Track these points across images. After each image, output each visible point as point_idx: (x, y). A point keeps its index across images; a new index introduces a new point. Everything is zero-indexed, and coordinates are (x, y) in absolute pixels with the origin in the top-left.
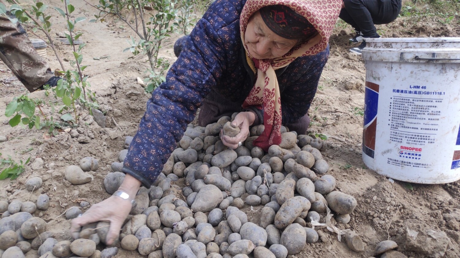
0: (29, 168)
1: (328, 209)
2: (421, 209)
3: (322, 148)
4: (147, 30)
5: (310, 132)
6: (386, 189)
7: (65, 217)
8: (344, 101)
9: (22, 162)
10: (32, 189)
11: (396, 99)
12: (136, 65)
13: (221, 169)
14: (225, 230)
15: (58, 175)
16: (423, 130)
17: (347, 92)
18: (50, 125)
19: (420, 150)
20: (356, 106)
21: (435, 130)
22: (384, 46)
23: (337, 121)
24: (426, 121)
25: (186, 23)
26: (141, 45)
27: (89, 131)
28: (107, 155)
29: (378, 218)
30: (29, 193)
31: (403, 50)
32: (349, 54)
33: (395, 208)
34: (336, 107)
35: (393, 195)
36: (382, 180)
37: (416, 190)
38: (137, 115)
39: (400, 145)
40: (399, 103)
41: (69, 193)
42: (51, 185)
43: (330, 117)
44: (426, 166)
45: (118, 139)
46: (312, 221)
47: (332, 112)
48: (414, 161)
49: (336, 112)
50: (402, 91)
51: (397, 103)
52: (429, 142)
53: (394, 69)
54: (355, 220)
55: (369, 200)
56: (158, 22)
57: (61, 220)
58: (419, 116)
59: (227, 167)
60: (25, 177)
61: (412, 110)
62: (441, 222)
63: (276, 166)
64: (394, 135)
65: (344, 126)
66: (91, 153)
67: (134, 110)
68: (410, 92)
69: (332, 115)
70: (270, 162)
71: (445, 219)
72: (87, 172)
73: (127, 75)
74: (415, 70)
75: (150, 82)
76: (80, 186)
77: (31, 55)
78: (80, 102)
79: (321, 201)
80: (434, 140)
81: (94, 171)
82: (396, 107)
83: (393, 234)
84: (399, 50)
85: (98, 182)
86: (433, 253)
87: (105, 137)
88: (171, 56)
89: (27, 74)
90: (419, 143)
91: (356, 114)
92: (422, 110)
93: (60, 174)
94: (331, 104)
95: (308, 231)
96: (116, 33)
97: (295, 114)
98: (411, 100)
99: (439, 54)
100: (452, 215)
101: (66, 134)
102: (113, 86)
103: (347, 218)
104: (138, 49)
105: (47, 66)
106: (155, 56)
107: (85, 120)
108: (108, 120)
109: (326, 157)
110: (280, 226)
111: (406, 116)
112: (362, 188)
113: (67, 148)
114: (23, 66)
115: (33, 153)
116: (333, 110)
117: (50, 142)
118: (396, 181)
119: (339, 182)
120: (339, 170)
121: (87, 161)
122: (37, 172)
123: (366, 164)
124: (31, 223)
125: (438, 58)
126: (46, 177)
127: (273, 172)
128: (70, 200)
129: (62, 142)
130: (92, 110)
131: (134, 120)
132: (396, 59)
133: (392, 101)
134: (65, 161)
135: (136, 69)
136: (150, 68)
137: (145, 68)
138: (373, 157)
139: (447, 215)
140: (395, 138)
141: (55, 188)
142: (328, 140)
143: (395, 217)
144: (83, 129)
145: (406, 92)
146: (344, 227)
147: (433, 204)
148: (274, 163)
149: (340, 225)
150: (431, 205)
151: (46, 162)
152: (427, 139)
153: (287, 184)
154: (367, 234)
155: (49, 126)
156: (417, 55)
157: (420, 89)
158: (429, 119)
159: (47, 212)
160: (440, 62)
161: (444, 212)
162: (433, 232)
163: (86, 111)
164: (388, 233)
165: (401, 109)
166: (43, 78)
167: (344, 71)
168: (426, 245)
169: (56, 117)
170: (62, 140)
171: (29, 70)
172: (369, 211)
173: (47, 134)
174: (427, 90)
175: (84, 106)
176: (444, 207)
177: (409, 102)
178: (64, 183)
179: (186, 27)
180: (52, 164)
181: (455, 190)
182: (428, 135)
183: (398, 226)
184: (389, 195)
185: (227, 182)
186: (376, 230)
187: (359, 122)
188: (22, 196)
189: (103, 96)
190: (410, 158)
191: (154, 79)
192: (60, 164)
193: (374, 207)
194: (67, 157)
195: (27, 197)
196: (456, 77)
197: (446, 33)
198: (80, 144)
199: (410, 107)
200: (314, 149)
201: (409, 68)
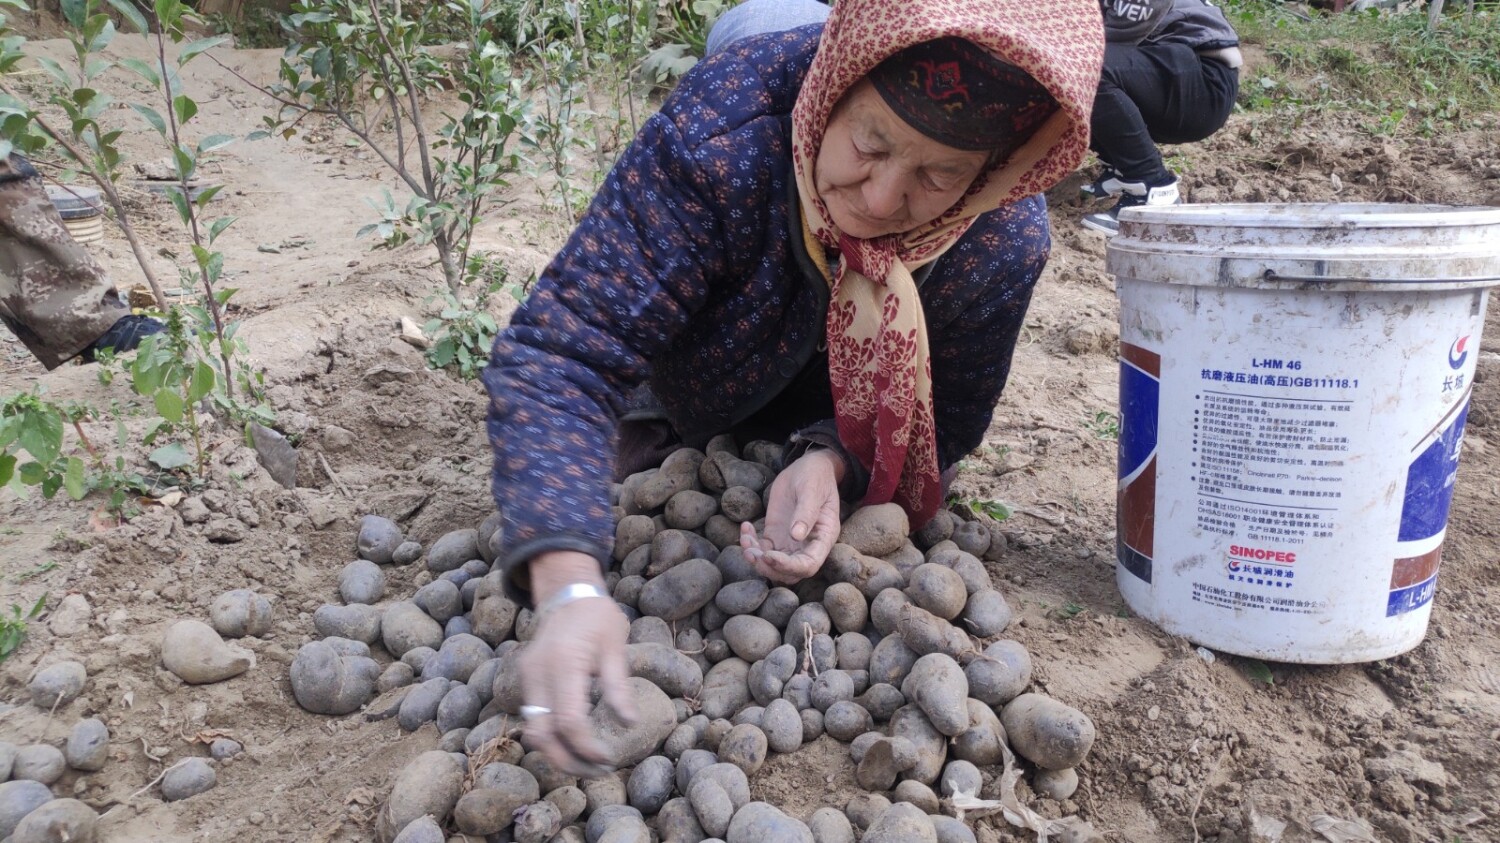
0: (42, 628)
1: (1007, 754)
2: (1298, 744)
3: (990, 549)
4: (433, 165)
5: (955, 495)
6: (1189, 682)
7: (160, 791)
8: (1062, 392)
9: (17, 610)
10: (51, 703)
11: (1213, 399)
12: (397, 276)
13: (670, 623)
14: (679, 829)
15: (137, 652)
16: (1295, 497)
17: (1073, 359)
18: (112, 485)
19: (1290, 558)
20: (1100, 406)
21: (1332, 495)
22: (1170, 237)
23: (1041, 458)
24: (1306, 469)
25: (561, 138)
26: (413, 215)
27: (242, 502)
28: (299, 578)
29: (1164, 779)
30: (42, 716)
31: (1228, 250)
32: (1081, 236)
33: (1217, 743)
34: (1038, 413)
35: (1210, 703)
36: (1178, 654)
37: (1283, 684)
38: (399, 444)
39: (1227, 543)
40: (1222, 411)
41: (175, 713)
42: (115, 687)
43: (1018, 444)
44: (1309, 608)
45: (338, 526)
46: (957, 795)
47: (1024, 427)
48: (1274, 592)
49: (1037, 427)
50: (1230, 377)
51: (1215, 411)
52: (1316, 534)
53: (1204, 306)
54: (1093, 784)
55: (1135, 722)
56: (469, 141)
57: (146, 804)
58: (1282, 453)
59: (689, 618)
60: (27, 660)
61: (1261, 435)
62: (1358, 787)
63: (844, 615)
64: (1209, 511)
65: (1060, 475)
66: (248, 576)
67: (388, 428)
68: (1254, 379)
69: (1026, 437)
70: (827, 601)
71: (1370, 776)
72: (233, 641)
73: (368, 311)
74: (1267, 313)
75: (444, 334)
76: (209, 689)
77: (55, 245)
78: (213, 406)
79: (987, 728)
80: (1331, 526)
81: (258, 636)
82: (1214, 426)
83: (1209, 830)
84: (1215, 249)
85: (269, 672)
87: (294, 519)
88: (512, 244)
89: (37, 310)
90: (1287, 537)
91: (1100, 433)
92: (1293, 434)
93: (146, 651)
94: (1021, 401)
95: (943, 827)
96: (335, 163)
98: (1258, 403)
99: (1337, 265)
100: (1392, 763)
101: (166, 513)
102: (323, 346)
103: (1067, 781)
104: (404, 228)
105: (106, 283)
106: (460, 249)
107: (230, 464)
108: (304, 461)
109: (1004, 581)
111: (1244, 453)
112: (1116, 680)
113: (168, 558)
114: (24, 284)
115: (57, 579)
116: (1029, 421)
117: (111, 541)
118: (1220, 655)
119: (1044, 662)
120: (1044, 623)
121: (235, 604)
122: (68, 644)
123: (1128, 600)
124: (46, 821)
125: (1332, 276)
126: (99, 659)
127: (835, 632)
128: (176, 736)
129: (154, 542)
130: (252, 429)
131: (389, 459)
132: (1208, 278)
133: (1200, 405)
134: (162, 604)
135: (398, 290)
136: (444, 285)
137: (429, 285)
138: (1148, 578)
139: (1377, 764)
140: (1212, 520)
141: (129, 697)
142: (1013, 520)
143: (1218, 773)
144: (221, 494)
145: (1241, 379)
146: (1057, 809)
147: (1335, 729)
148: (839, 604)
149: (1047, 803)
150: (1328, 732)
151: (100, 608)
152: (1308, 525)
154: (1130, 832)
155: (111, 490)
156: (1269, 265)
157: (1284, 371)
158: (1314, 463)
159: (101, 778)
160: (1339, 288)
161: (1367, 755)
162: (1330, 823)
163: (232, 432)
164: (1194, 825)
165: (1229, 431)
166: (94, 320)
167: (1063, 291)
169: (133, 457)
170: (153, 533)
171: (46, 296)
172: (1136, 757)
173: (105, 515)
174: (1303, 373)
175: (225, 418)
176: (1368, 736)
177: (1250, 411)
178: (158, 681)
179: (560, 149)
180: (120, 615)
181: (1401, 680)
182: (1311, 512)
183: (1224, 800)
184: (1196, 703)
185: (688, 670)
186: (1156, 816)
187: (1109, 459)
188: (18, 725)
189: (289, 383)
190: (1260, 582)
191: (457, 324)
192: (144, 613)
193: (1150, 742)
194: (170, 591)
195: (35, 731)
196: (1388, 332)
197: (1381, 167)
198: (212, 547)
199: (1256, 425)
200: (965, 556)
201: (1249, 306)
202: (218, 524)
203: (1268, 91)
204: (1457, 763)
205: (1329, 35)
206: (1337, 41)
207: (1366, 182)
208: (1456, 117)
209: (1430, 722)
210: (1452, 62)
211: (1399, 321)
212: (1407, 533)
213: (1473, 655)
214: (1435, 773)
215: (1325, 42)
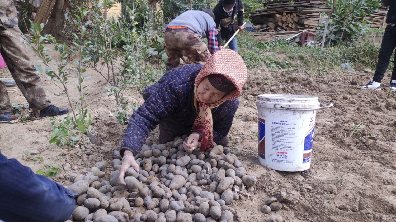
0: (62, 169)
1: (243, 184)
2: (289, 184)
3: (237, 154)
5: (229, 146)
6: (271, 174)
8: (246, 128)
11: (274, 127)
13: (181, 167)
16: (287, 143)
17: (248, 122)
18: (69, 143)
19: (287, 153)
20: (254, 131)
21: (293, 143)
22: (266, 100)
23: (243, 140)
24: (289, 138)
29: (268, 189)
31: (275, 103)
33: (276, 183)
34: (242, 132)
35: (275, 177)
36: (269, 171)
37: (287, 176)
38: (115, 137)
39: (277, 151)
43: (239, 138)
44: (290, 162)
45: (109, 153)
46: (236, 190)
47: (240, 135)
48: (284, 159)
49: (242, 135)
50: (276, 123)
51: (274, 129)
52: (291, 149)
53: (272, 112)
54: (256, 190)
55: (263, 180)
56: (125, 75)
58: (285, 136)
59: (184, 166)
61: (282, 133)
63: (213, 164)
64: (274, 146)
65: (247, 143)
68: (280, 124)
70: (210, 162)
71: (300, 188)
72: (102, 171)
73: (101, 110)
74: (282, 113)
75: (119, 115)
79: (239, 181)
80: (293, 148)
82: (274, 131)
83: (275, 195)
84: (273, 103)
86: (293, 201)
87: (101, 151)
90: (286, 150)
91: (254, 136)
92: (286, 133)
94: (239, 130)
95: (234, 194)
97: (221, 136)
98: (281, 128)
102: (95, 117)
103: (252, 189)
104: (111, 93)
108: (98, 140)
109: (240, 159)
110: (220, 191)
111: (279, 136)
112: (259, 174)
113: (81, 157)
116: (240, 133)
118: (276, 171)
119: (247, 171)
120: (247, 166)
121: (101, 164)
122: (68, 172)
123: (261, 162)
125: (291, 107)
127: (212, 167)
129: (78, 154)
130: (88, 134)
131: (113, 140)
132: (272, 107)
133: (272, 128)
134: (82, 166)
135: (105, 106)
137: (111, 105)
138: (264, 159)
139: (301, 186)
140: (274, 148)
142: (240, 151)
143: (276, 187)
145: (278, 124)
146: (251, 193)
148: (213, 162)
149: (249, 192)
150: (294, 183)
151: (72, 166)
152: (289, 148)
153: (221, 172)
154: (263, 196)
156: (282, 106)
157: (285, 122)
160: (292, 109)
162: (293, 192)
164: (273, 194)
165: (276, 132)
167: (245, 108)
168: (290, 198)
172: (263, 185)
174: (288, 123)
176: (300, 183)
181: (306, 175)
182: (290, 146)
183: (277, 191)
184: (272, 177)
185: (186, 174)
186: (267, 194)
190: (282, 158)
192: (80, 167)
193: (265, 183)
194: (83, 163)
196: (300, 116)
197: (309, 83)
198: (87, 156)
199: (281, 131)
200: (233, 155)
201: (279, 112)
202: (88, 151)
203: (287, 64)
204: (314, 186)
205: (300, 52)
206: (302, 53)
207: (307, 86)
208: (326, 72)
209: (310, 181)
210: (326, 59)
211: (302, 114)
212: (306, 149)
213: (318, 171)
214: (310, 187)
215: (299, 53)
